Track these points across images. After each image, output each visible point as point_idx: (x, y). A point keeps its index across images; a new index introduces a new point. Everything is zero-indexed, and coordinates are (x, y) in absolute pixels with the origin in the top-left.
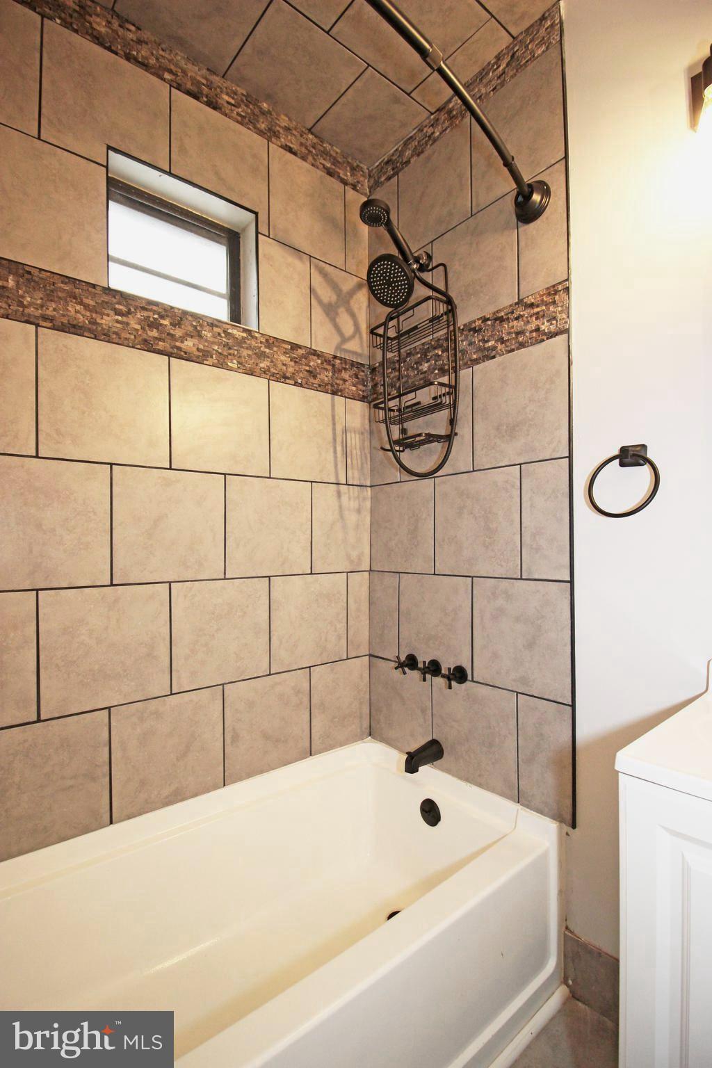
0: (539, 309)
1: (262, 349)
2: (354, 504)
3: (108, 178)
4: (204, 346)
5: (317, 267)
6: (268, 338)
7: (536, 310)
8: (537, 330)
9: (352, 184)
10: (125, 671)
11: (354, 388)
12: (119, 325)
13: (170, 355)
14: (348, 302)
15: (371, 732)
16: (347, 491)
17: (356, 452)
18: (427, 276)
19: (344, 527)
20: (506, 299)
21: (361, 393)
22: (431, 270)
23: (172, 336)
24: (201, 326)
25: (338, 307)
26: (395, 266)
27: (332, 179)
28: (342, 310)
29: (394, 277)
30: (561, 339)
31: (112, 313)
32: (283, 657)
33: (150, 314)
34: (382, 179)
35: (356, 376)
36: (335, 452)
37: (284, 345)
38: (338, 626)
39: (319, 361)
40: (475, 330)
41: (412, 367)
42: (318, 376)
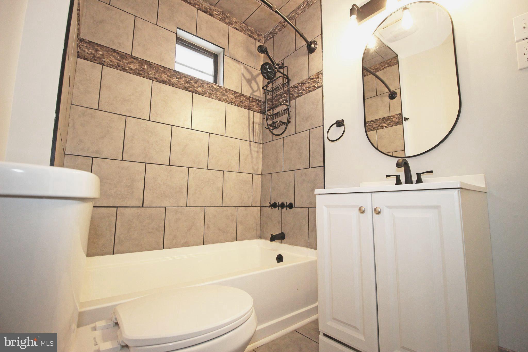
0: (314, 80)
1: (224, 93)
2: (256, 149)
3: (177, 37)
4: (204, 90)
5: (245, 67)
6: (226, 89)
7: (313, 80)
8: (314, 86)
9: (258, 40)
10: (172, 195)
11: (257, 108)
12: (177, 82)
13: (193, 92)
14: (256, 79)
15: (260, 237)
16: (253, 144)
17: (257, 131)
18: (282, 70)
19: (252, 157)
20: (305, 77)
21: (259, 110)
22: (283, 68)
23: (194, 86)
24: (204, 84)
25: (252, 80)
26: (269, 66)
27: (251, 38)
28: (253, 82)
29: (269, 70)
30: (320, 89)
31: (175, 78)
32: (227, 202)
33: (188, 79)
34: (269, 38)
35: (258, 104)
36: (249, 130)
37: (232, 92)
38: (248, 193)
39: (244, 98)
40: (296, 87)
41: (277, 101)
42: (244, 103)
